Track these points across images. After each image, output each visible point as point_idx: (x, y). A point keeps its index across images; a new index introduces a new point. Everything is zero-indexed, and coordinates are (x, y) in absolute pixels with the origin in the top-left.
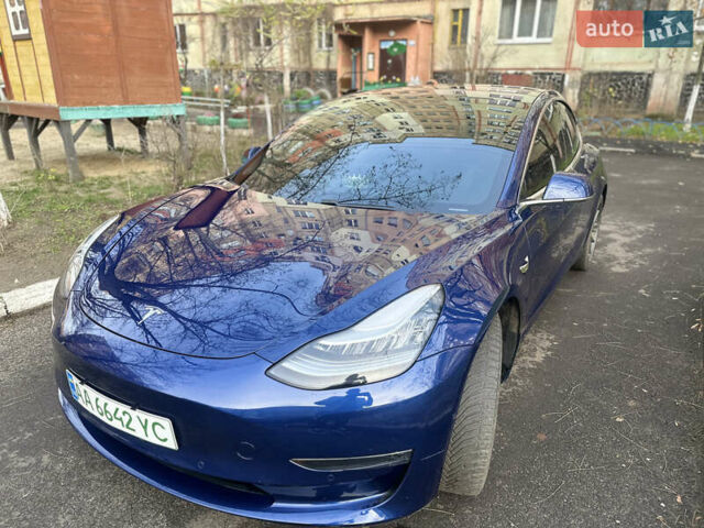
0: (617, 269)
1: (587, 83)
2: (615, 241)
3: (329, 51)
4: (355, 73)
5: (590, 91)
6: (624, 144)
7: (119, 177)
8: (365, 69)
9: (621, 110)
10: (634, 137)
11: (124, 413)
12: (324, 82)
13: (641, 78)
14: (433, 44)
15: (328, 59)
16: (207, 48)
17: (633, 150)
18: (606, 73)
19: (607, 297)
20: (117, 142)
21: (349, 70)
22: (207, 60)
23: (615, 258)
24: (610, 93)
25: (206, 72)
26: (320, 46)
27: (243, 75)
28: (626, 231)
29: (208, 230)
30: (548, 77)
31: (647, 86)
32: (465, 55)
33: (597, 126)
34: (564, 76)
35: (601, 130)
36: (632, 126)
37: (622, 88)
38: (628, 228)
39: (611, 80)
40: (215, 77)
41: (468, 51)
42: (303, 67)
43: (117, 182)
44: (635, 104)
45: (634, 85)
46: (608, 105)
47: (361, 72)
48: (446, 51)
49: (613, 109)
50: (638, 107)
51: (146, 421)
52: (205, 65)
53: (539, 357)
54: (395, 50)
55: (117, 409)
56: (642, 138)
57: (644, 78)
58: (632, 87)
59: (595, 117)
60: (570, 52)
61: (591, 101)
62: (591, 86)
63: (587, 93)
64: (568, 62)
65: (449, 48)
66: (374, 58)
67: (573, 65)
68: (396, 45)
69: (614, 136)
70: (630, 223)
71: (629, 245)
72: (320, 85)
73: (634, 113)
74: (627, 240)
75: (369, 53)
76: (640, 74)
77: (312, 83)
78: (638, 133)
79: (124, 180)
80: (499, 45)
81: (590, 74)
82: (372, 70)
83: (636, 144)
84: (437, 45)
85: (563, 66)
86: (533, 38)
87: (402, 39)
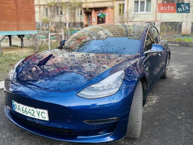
0: (176, 78)
1: (162, 25)
2: (175, 70)
3: (81, 16)
4: (89, 23)
5: (163, 27)
6: (175, 43)
7: (15, 54)
8: (93, 22)
9: (174, 33)
10: (178, 41)
11: (32, 110)
12: (79, 26)
13: (179, 24)
14: (114, 14)
15: (81, 19)
16: (41, 15)
17: (178, 45)
18: (168, 22)
19: (174, 85)
20: (13, 43)
21: (87, 22)
22: (41, 19)
23: (175, 75)
24: (169, 28)
25: (40, 23)
26: (78, 15)
27: (53, 24)
28: (178, 67)
29: (43, 67)
31: (181, 26)
32: (124, 17)
33: (167, 38)
34: (155, 23)
35: (168, 39)
36: (177, 38)
37: (173, 27)
38: (179, 67)
39: (170, 24)
40: (44, 24)
41: (125, 16)
42: (73, 21)
43: (14, 55)
44: (178, 31)
45: (176, 26)
46: (169, 32)
47: (91, 23)
48: (118, 16)
49: (171, 33)
50: (179, 32)
51: (39, 112)
52: (40, 21)
53: (154, 102)
54: (102, 16)
55: (30, 109)
56: (181, 41)
57: (180, 24)
58: (176, 27)
59: (166, 35)
60: (156, 16)
61: (164, 30)
62: (163, 26)
63: (163, 28)
64: (156, 19)
65: (119, 15)
66: (95, 18)
67: (158, 20)
68: (102, 14)
69: (172, 41)
70: (179, 65)
71: (179, 71)
72: (78, 27)
73: (178, 34)
74: (179, 70)
75: (94, 17)
76: (178, 23)
77: (76, 26)
78: (179, 40)
79: (16, 54)
80: (134, 14)
81: (163, 23)
82: (95, 22)
83: (179, 43)
84: (115, 15)
85: (154, 20)
86: (145, 12)
87: (104, 13)
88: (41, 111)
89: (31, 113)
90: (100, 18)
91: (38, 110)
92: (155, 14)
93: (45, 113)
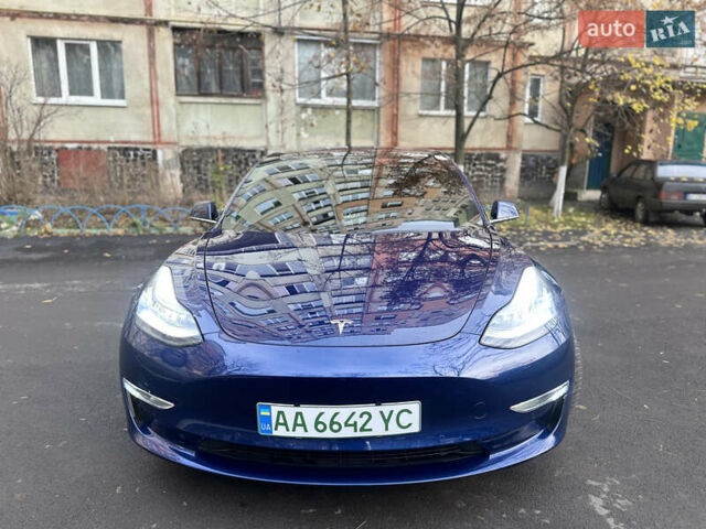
11: (362, 414)
13: (254, 156)
30: (132, 153)
34: (155, 152)
64: (157, 133)
67: (164, 138)
85: (151, 139)
86: (96, 99)
88: (397, 407)
89: (355, 424)
91: (386, 408)
92: (148, 111)
93: (410, 412)
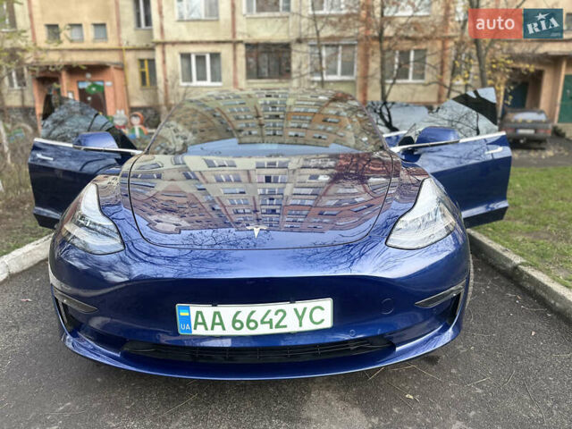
3: (24, 88)
14: (126, 86)
15: (23, 97)
26: (12, 85)
51: (305, 309)
54: (94, 89)
55: (269, 311)
65: (141, 89)
68: (94, 85)
72: (16, 120)
75: (68, 91)
77: (7, 118)
84: (130, 86)
87: (99, 81)
88: (310, 304)
89: (270, 322)
90: (89, 95)
91: (300, 305)
93: (323, 309)
